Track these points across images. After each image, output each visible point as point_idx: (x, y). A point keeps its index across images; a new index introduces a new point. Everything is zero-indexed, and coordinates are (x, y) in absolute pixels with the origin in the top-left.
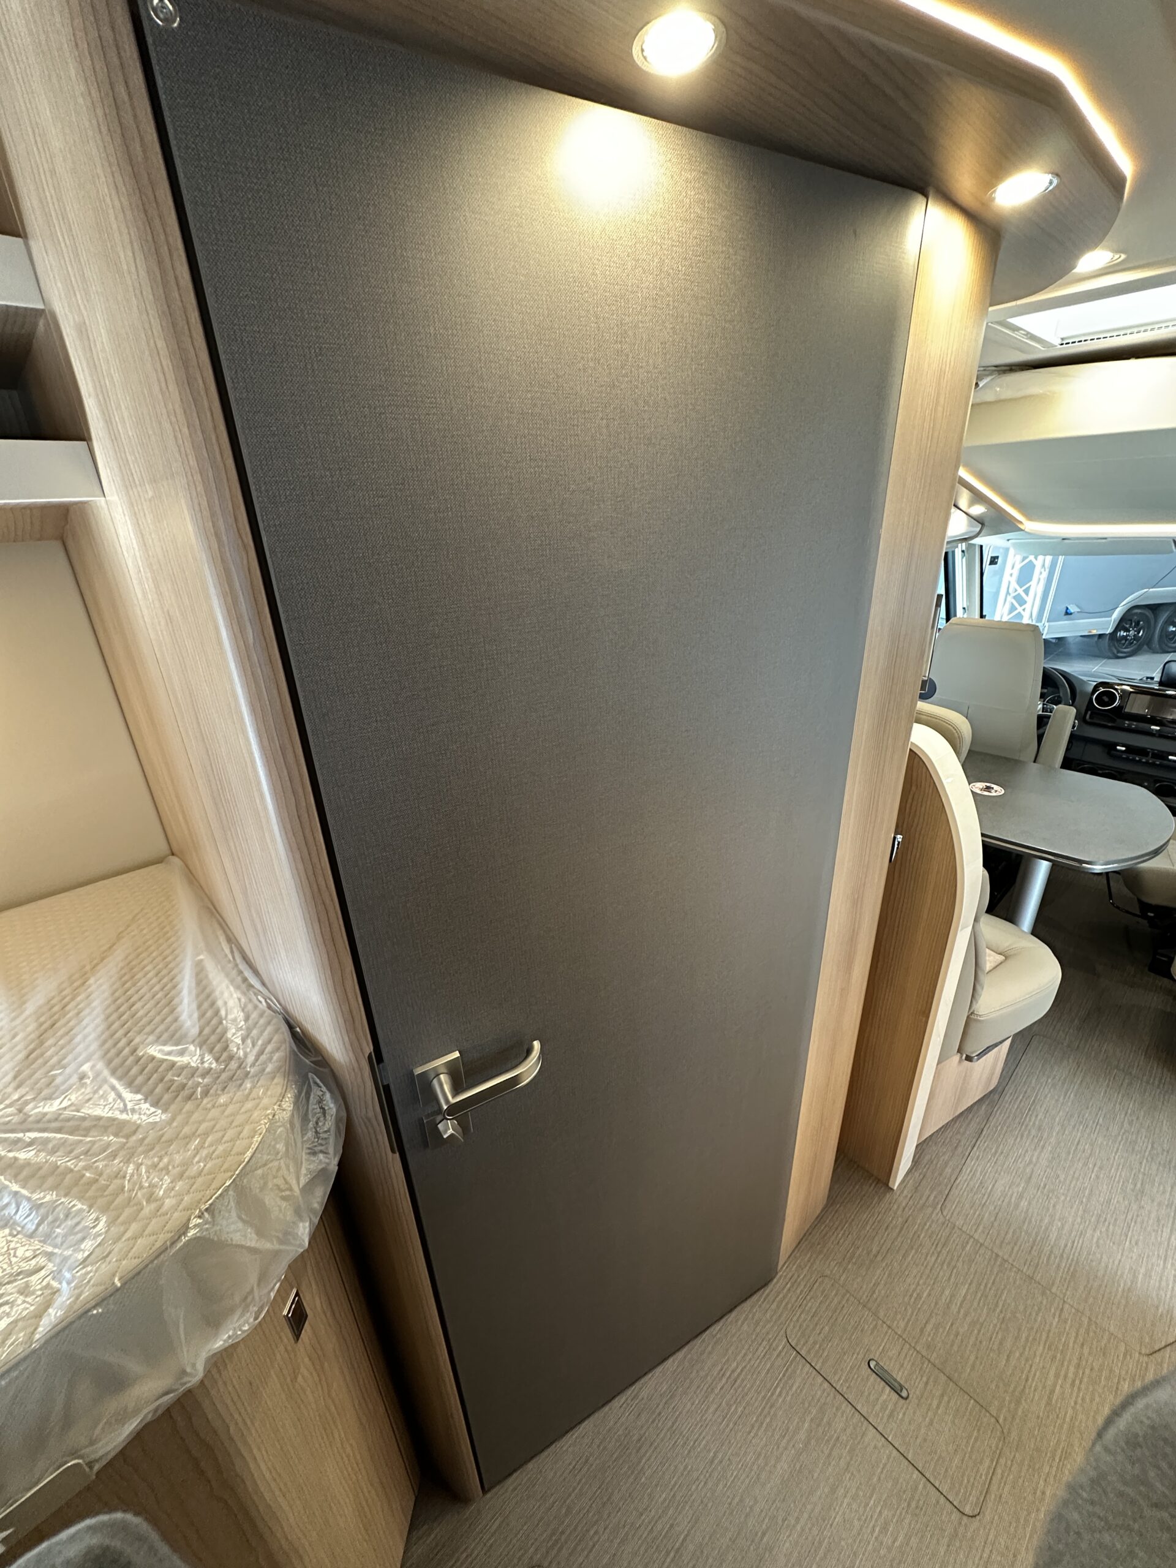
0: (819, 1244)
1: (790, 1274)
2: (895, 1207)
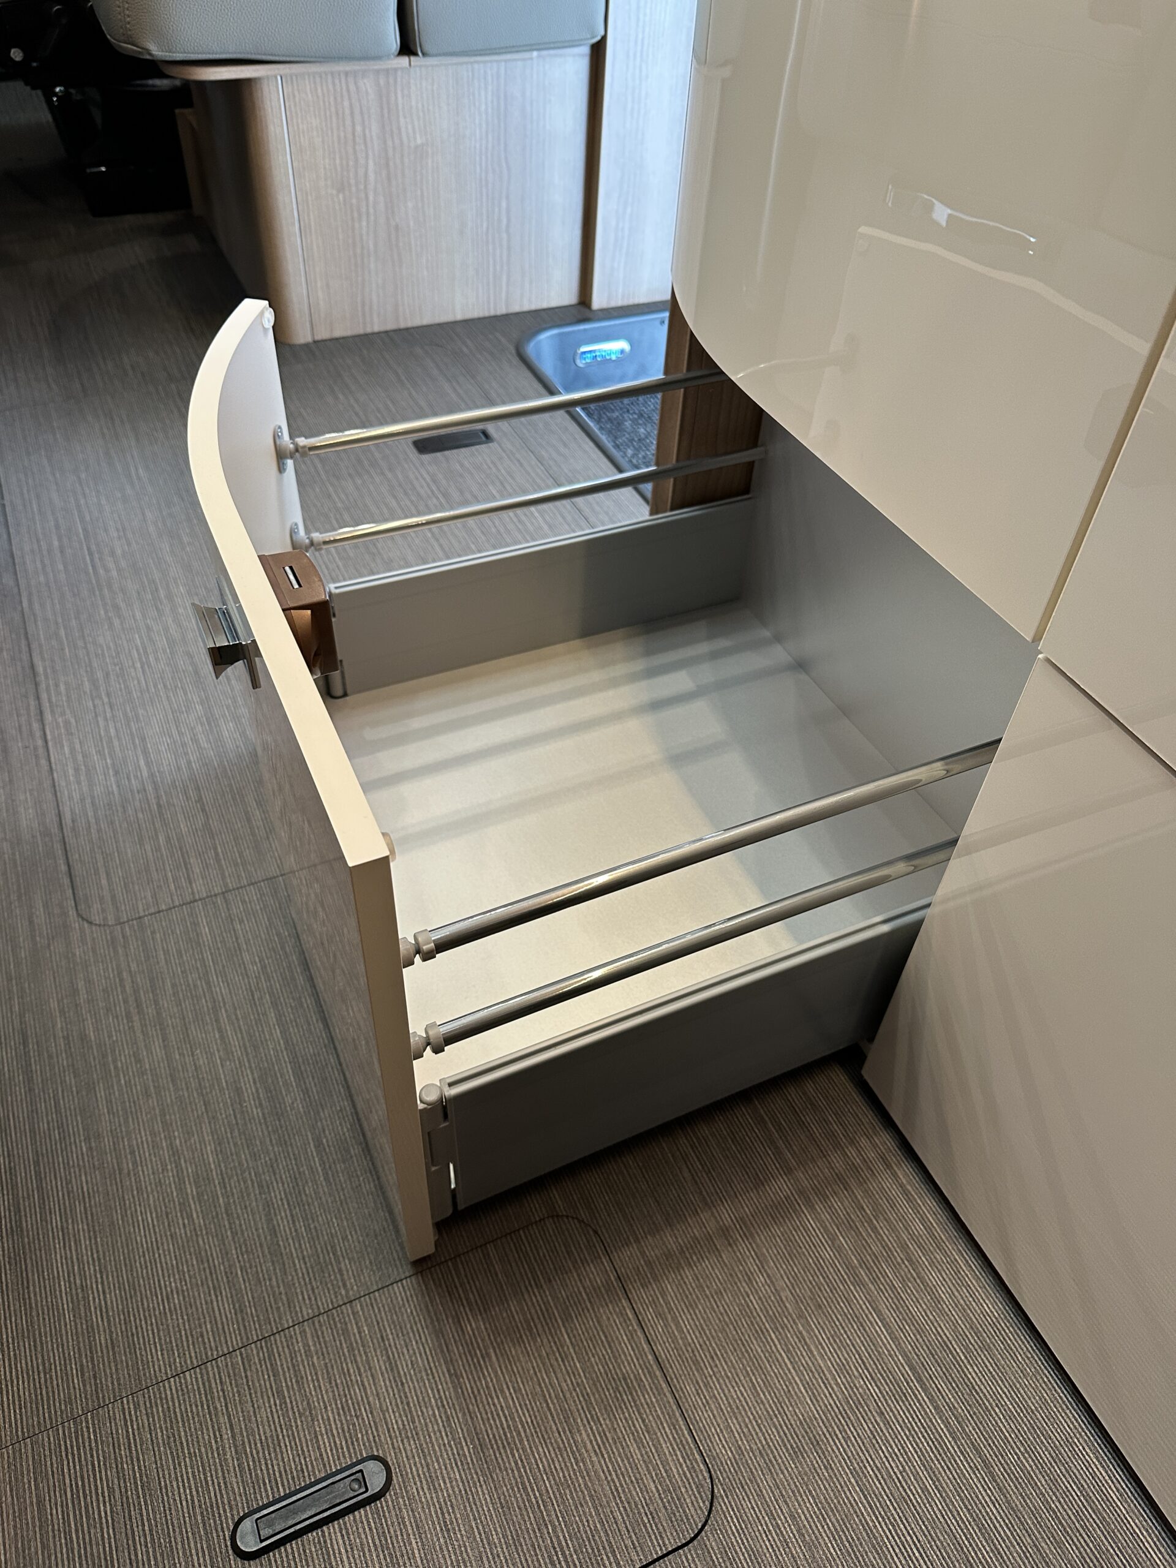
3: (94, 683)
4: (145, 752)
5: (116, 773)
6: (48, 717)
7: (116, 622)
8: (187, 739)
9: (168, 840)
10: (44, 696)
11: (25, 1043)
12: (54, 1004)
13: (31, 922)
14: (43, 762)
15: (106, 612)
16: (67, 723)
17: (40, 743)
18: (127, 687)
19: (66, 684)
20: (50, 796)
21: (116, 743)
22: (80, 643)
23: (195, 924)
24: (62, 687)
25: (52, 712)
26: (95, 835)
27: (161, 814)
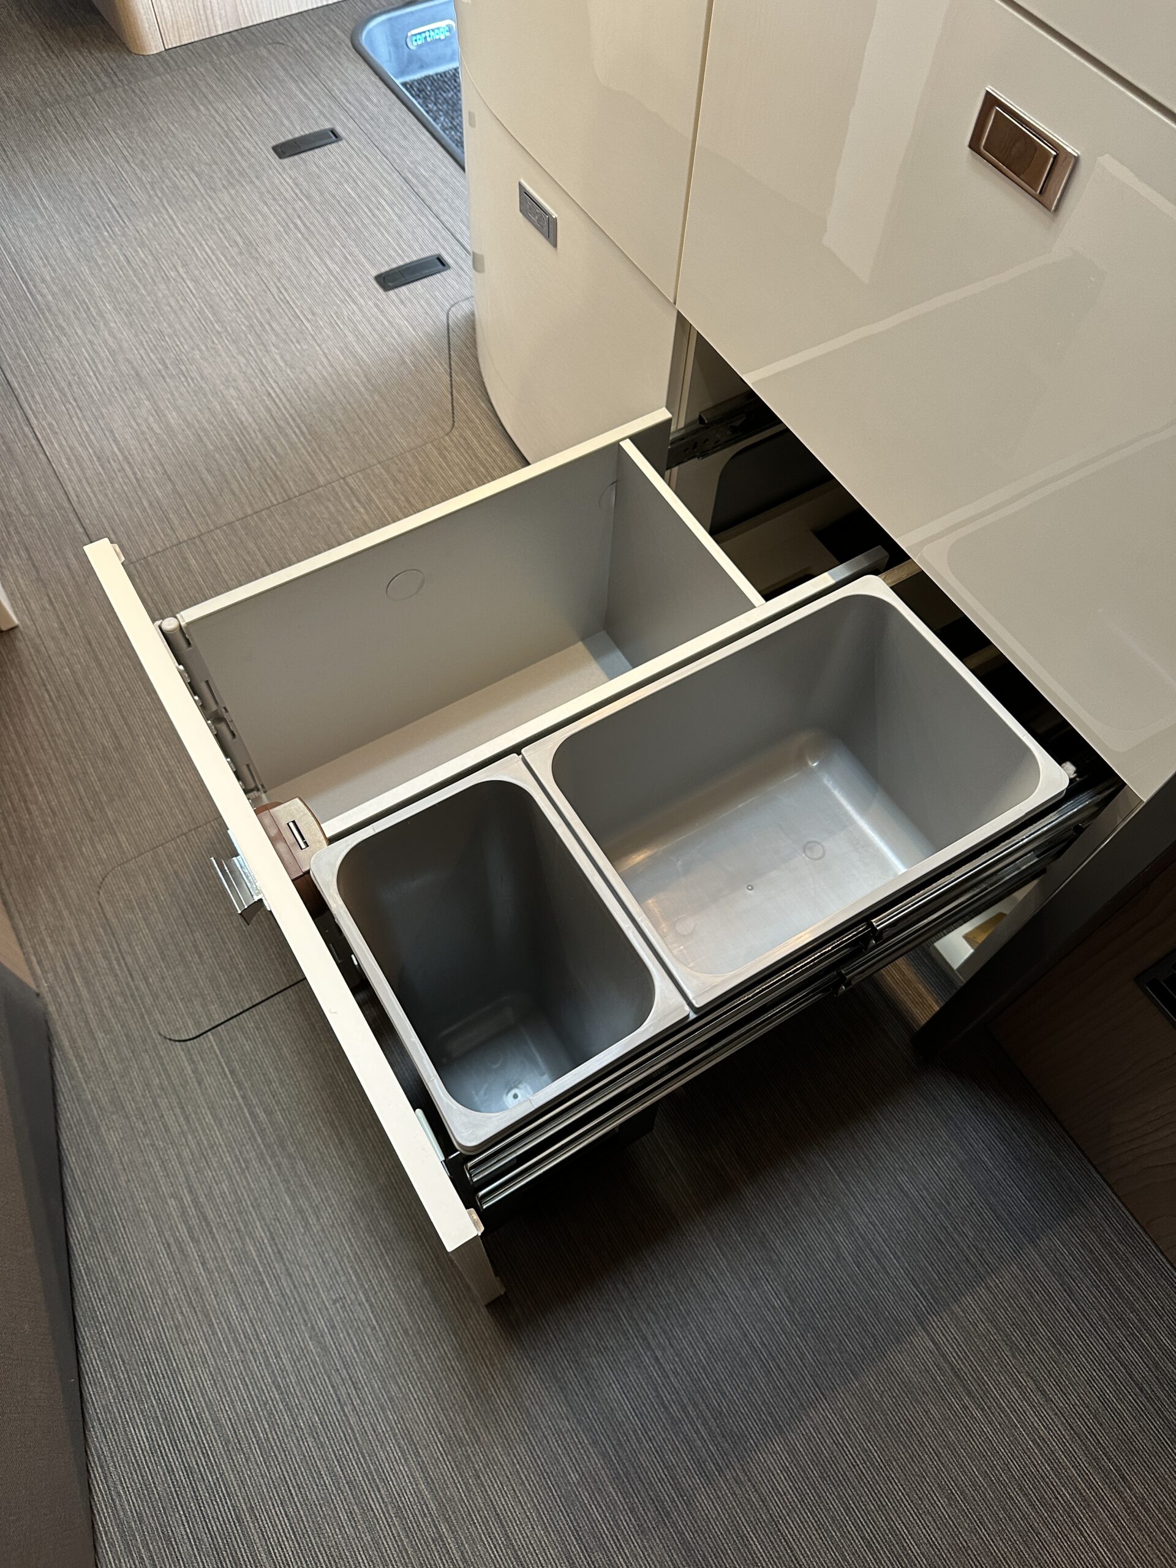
0: (31, 858)
1: (59, 963)
2: (51, 645)
3: (61, 391)
4: (115, 441)
5: (99, 459)
6: (34, 422)
7: (64, 339)
8: (144, 428)
9: (150, 503)
10: (25, 406)
11: (90, 643)
12: (102, 619)
13: (69, 568)
14: (41, 456)
15: (53, 332)
16: (50, 425)
17: (34, 442)
18: (88, 392)
19: (40, 394)
20: (55, 480)
21: (92, 437)
22: (40, 360)
23: (185, 558)
24: (38, 397)
25: (36, 417)
26: (96, 506)
27: (140, 486)
